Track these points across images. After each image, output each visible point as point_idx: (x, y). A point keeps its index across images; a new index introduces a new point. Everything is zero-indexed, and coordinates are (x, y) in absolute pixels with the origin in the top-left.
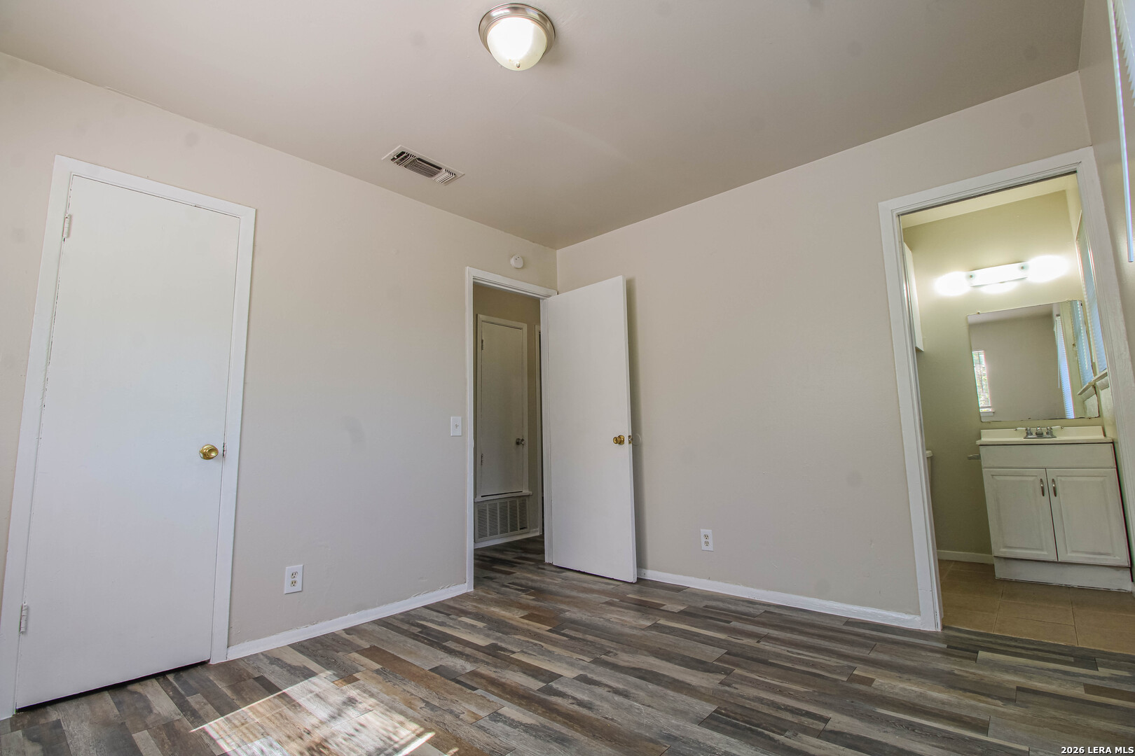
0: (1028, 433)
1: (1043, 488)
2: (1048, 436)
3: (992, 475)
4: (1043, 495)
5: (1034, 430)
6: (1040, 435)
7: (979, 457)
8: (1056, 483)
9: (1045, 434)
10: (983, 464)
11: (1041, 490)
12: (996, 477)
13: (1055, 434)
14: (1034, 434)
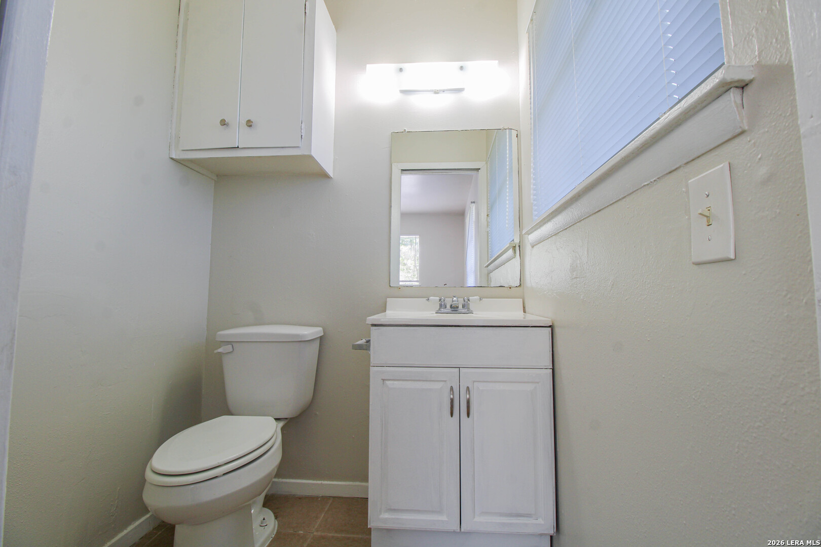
0: (442, 306)
1: (452, 401)
2: (463, 311)
3: (383, 380)
4: (452, 415)
5: (449, 302)
6: (454, 309)
7: (367, 346)
8: (471, 393)
9: (460, 307)
10: (373, 361)
11: (450, 401)
12: (387, 382)
13: (472, 307)
14: (448, 307)
